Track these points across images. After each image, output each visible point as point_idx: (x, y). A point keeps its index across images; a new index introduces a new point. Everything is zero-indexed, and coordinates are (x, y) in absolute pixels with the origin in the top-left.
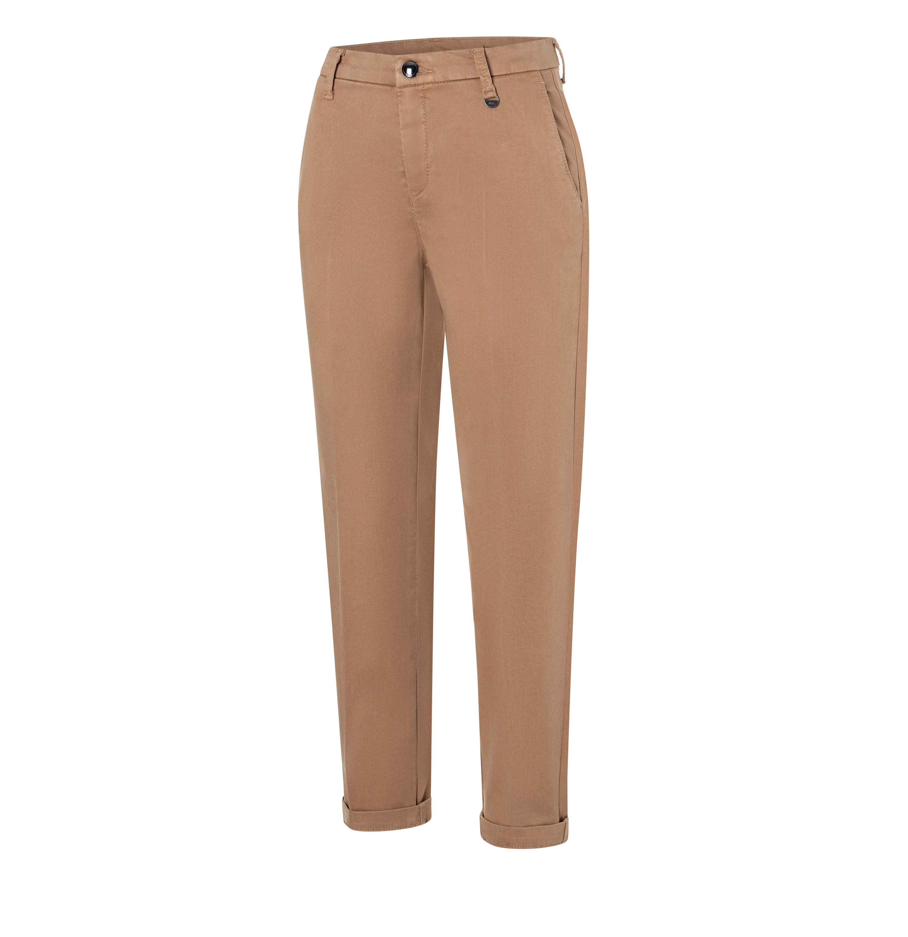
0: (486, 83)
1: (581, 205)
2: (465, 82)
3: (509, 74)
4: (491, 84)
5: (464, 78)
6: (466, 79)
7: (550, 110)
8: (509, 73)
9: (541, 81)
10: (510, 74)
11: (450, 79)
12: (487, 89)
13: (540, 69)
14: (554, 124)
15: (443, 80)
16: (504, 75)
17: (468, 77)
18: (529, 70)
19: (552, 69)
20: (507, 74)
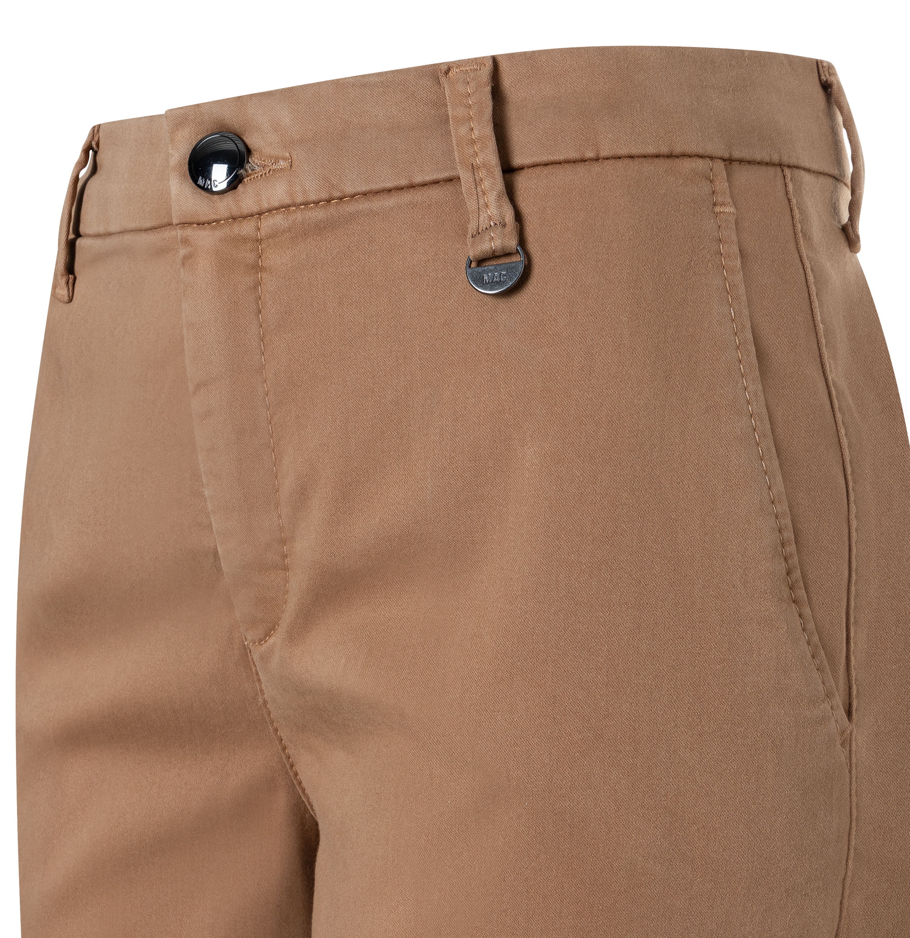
0: (480, 194)
1: (843, 733)
2: (407, 197)
3: (591, 160)
4: (499, 197)
5: (403, 182)
6: (412, 186)
7: (744, 327)
8: (590, 154)
9: (723, 204)
10: (597, 159)
11: (350, 189)
12: (481, 219)
13: (726, 155)
14: (751, 388)
15: (324, 195)
16: (567, 162)
17: (418, 179)
18: (678, 150)
19: (787, 172)
20: (583, 161)
